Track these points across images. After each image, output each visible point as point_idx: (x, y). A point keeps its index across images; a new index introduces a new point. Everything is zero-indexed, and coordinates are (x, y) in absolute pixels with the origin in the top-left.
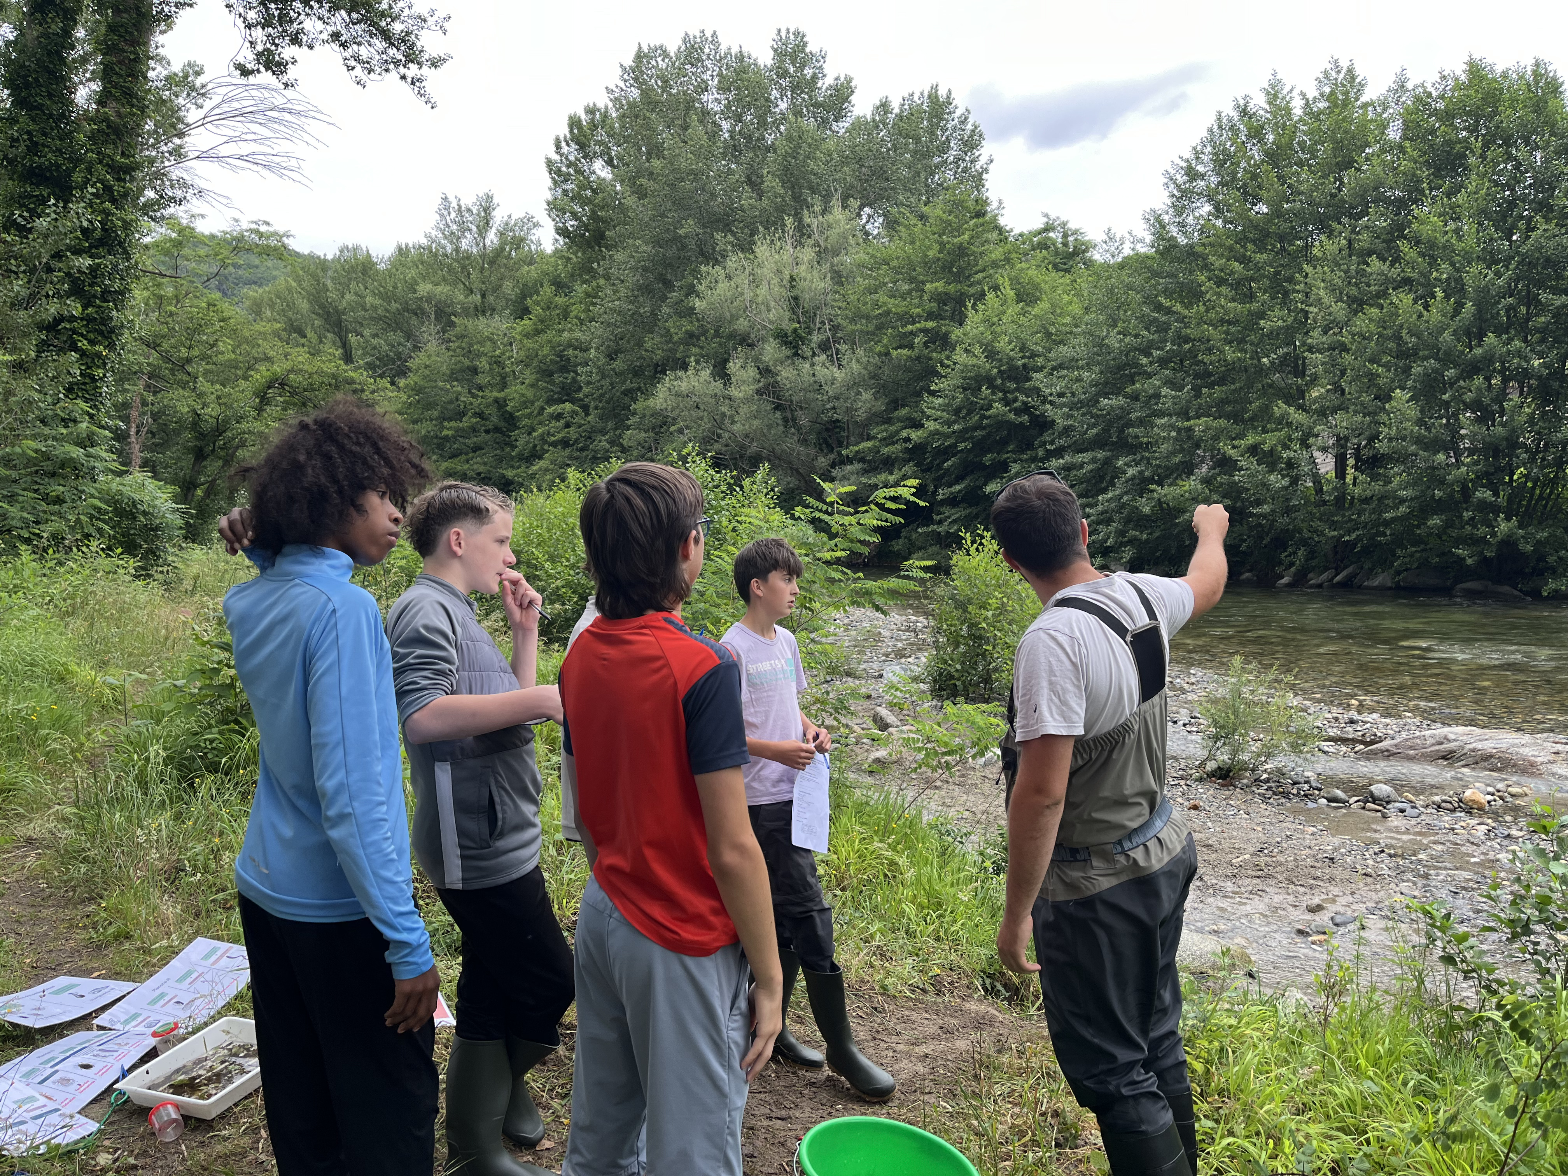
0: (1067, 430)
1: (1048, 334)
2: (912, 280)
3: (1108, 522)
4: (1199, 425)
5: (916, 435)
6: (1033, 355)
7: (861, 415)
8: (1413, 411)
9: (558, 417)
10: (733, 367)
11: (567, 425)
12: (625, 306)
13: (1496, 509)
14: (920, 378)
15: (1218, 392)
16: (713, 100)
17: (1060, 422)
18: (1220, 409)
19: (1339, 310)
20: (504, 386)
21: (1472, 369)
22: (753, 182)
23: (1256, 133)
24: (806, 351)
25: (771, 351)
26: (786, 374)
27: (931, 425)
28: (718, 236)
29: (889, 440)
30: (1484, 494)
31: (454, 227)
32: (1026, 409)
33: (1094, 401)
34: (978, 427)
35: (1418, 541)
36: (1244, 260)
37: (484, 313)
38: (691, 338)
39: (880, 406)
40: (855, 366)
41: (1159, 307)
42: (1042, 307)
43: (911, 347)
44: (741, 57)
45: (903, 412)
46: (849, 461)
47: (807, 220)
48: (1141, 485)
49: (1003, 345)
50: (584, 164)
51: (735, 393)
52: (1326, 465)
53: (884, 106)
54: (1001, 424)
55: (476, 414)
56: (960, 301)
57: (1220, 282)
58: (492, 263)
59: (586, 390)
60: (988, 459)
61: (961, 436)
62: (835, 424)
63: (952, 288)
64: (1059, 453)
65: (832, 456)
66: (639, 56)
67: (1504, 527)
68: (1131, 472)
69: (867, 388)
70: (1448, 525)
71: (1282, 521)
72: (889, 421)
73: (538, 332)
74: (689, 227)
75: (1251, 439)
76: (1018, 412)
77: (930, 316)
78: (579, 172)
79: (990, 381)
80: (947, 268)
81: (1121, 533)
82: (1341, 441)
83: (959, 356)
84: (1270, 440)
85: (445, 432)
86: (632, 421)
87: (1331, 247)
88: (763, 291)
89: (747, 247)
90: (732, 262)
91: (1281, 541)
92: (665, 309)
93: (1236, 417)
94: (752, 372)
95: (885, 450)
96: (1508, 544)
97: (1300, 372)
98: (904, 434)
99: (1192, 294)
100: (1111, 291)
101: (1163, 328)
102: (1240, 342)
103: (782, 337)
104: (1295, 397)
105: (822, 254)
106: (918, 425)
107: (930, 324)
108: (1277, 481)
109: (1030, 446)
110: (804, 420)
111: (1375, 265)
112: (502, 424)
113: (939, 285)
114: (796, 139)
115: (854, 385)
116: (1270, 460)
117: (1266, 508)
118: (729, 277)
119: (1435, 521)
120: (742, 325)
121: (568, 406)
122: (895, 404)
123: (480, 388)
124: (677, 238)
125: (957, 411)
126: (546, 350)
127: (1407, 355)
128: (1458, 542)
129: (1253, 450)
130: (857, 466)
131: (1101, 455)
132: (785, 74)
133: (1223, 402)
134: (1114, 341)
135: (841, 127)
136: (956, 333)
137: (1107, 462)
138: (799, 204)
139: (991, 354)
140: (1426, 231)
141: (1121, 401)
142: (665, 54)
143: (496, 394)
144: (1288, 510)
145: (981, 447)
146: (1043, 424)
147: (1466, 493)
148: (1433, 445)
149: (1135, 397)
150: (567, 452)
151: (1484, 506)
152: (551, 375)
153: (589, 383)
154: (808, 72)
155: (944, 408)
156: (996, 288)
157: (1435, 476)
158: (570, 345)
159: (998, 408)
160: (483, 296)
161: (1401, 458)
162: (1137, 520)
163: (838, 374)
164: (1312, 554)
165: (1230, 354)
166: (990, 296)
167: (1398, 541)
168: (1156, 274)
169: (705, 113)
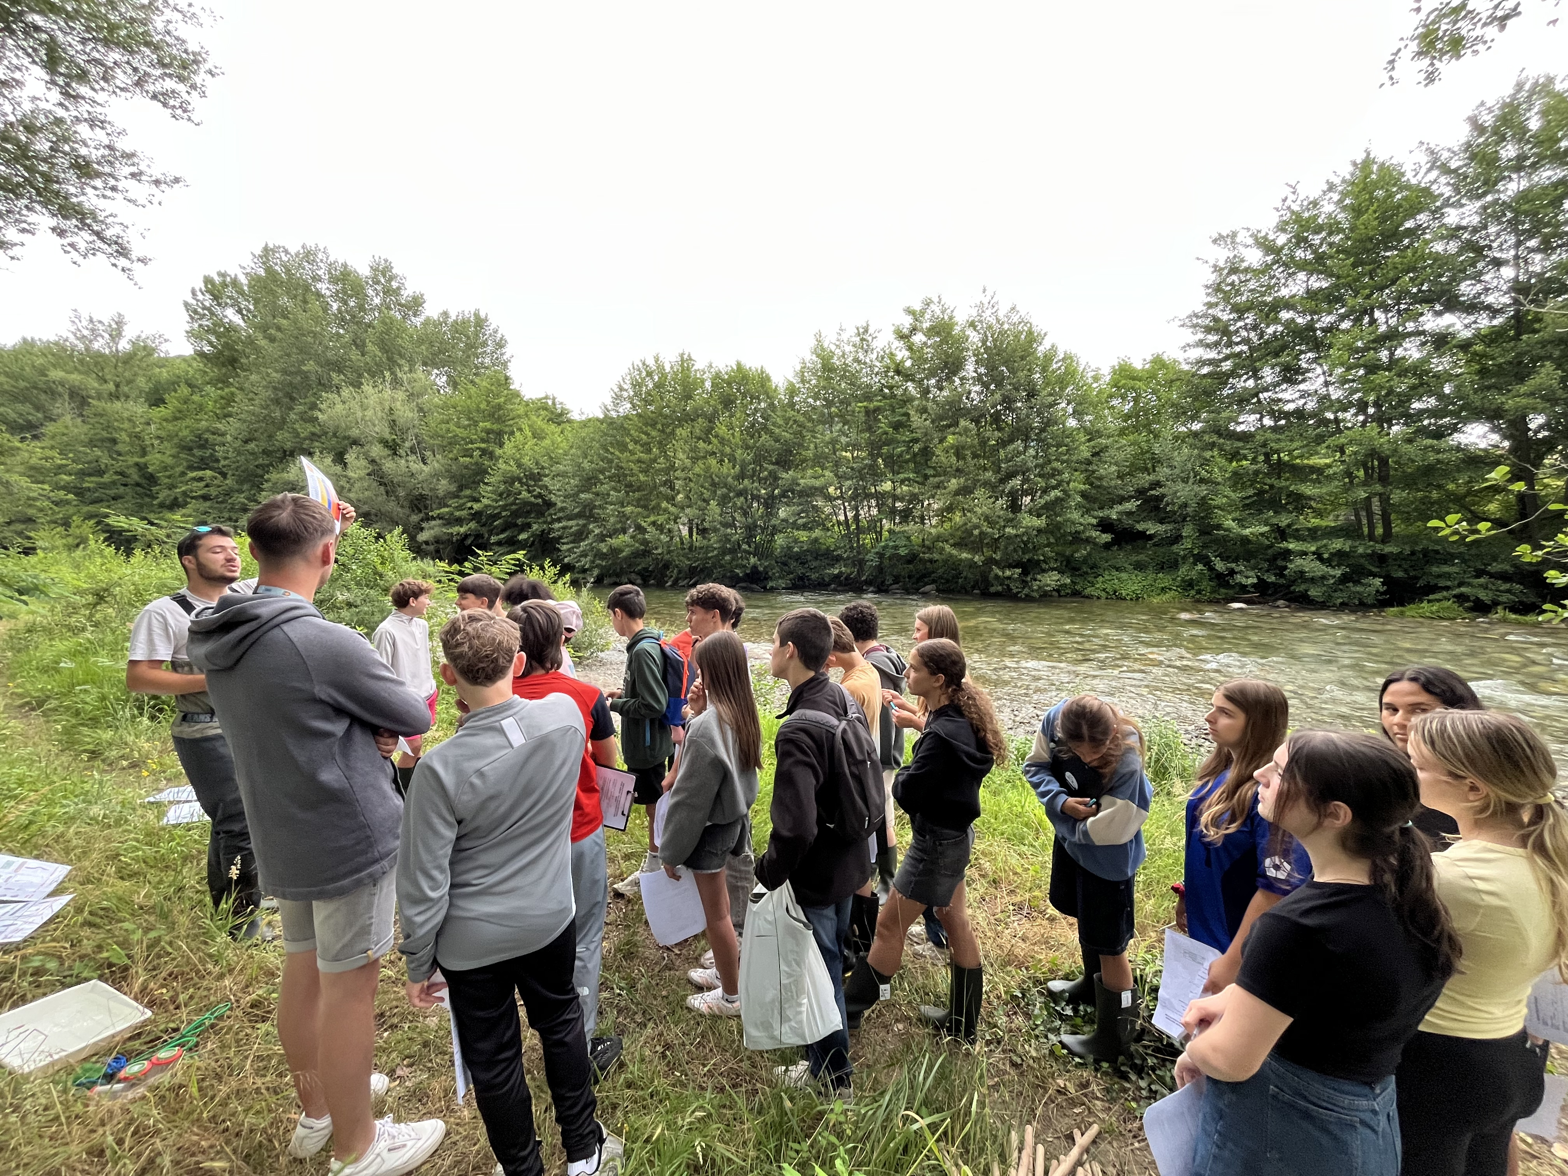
0: (562, 509)
1: (551, 458)
2: (469, 419)
3: (586, 556)
4: (629, 509)
5: (476, 506)
6: (543, 468)
7: (441, 493)
8: (718, 510)
9: (201, 479)
10: (350, 457)
11: (207, 486)
12: (257, 410)
13: (750, 553)
14: (477, 474)
15: (637, 495)
16: (324, 287)
17: (559, 505)
18: (638, 503)
19: (688, 462)
20: (144, 453)
21: (739, 494)
22: (359, 344)
23: (650, 374)
24: (402, 452)
25: (377, 450)
26: (388, 465)
27: (485, 501)
28: (334, 375)
29: (460, 508)
30: (745, 547)
31: (86, 333)
32: (540, 496)
33: (576, 495)
34: (514, 503)
35: (722, 566)
36: (647, 434)
37: (118, 398)
38: (314, 437)
39: (453, 488)
40: (436, 465)
41: (607, 451)
42: (547, 442)
43: (471, 456)
44: (345, 266)
45: (468, 492)
46: (433, 518)
47: (399, 375)
48: (602, 538)
49: (526, 460)
50: (218, 310)
51: (351, 474)
52: (685, 532)
53: (445, 314)
54: (526, 503)
55: (116, 473)
56: (500, 434)
57: (636, 442)
58: (125, 363)
59: (223, 463)
60: (519, 521)
61: (504, 508)
62: (422, 498)
63: (495, 427)
64: (559, 520)
65: (422, 515)
66: (266, 249)
67: (753, 560)
68: (597, 531)
69: (444, 477)
70: (733, 559)
71: (667, 557)
72: (458, 497)
73: (176, 419)
74: (310, 366)
75: (652, 519)
76: (536, 497)
77: (483, 441)
78: (212, 314)
79: (520, 480)
80: (492, 415)
81: (593, 562)
82: (690, 521)
83: (501, 465)
84: (661, 519)
85: (86, 485)
86: (266, 486)
87: (684, 433)
88: (369, 413)
89: (357, 385)
90: (346, 392)
91: (667, 566)
92: (293, 416)
93: (645, 507)
94: (363, 462)
95: (457, 514)
96: (755, 567)
97: (672, 488)
98: (469, 505)
99: (623, 447)
100: (583, 440)
101: (610, 461)
102: (645, 472)
103: (385, 443)
104: (671, 499)
105: (411, 396)
106: (477, 500)
107: (483, 445)
108: (664, 538)
109: (543, 515)
110: (402, 493)
111: (701, 444)
112: (143, 482)
113: (488, 425)
114: (388, 324)
115: (436, 475)
116: (660, 528)
117: (660, 551)
118: (344, 402)
119: (728, 558)
120: (355, 432)
121: (208, 473)
122: (461, 488)
123: (120, 454)
124: (300, 372)
125: (501, 495)
126: (185, 433)
127: (714, 484)
128: (737, 566)
129: (654, 523)
130: (438, 522)
131: (581, 522)
132: (378, 282)
133: (639, 500)
134: (586, 465)
135: (418, 321)
136: (498, 452)
137: (584, 526)
138: (392, 364)
139: (519, 465)
140: (721, 432)
141: (591, 496)
142: (286, 252)
143: (137, 459)
144: (669, 552)
145: (515, 514)
146: (549, 504)
147: (739, 546)
148: (726, 525)
149: (597, 494)
150: (208, 504)
151: (745, 551)
152: (190, 449)
153: (226, 458)
154: (394, 285)
155: (492, 492)
156: (520, 430)
157: (727, 538)
158: (207, 430)
159: (525, 494)
160: (117, 386)
161: (715, 530)
162: (600, 555)
163: (425, 468)
164: (680, 572)
165: (642, 477)
166: (518, 434)
167: (714, 566)
168: (606, 434)
169: (319, 295)
